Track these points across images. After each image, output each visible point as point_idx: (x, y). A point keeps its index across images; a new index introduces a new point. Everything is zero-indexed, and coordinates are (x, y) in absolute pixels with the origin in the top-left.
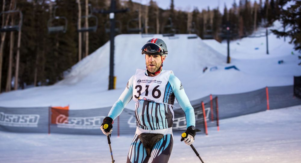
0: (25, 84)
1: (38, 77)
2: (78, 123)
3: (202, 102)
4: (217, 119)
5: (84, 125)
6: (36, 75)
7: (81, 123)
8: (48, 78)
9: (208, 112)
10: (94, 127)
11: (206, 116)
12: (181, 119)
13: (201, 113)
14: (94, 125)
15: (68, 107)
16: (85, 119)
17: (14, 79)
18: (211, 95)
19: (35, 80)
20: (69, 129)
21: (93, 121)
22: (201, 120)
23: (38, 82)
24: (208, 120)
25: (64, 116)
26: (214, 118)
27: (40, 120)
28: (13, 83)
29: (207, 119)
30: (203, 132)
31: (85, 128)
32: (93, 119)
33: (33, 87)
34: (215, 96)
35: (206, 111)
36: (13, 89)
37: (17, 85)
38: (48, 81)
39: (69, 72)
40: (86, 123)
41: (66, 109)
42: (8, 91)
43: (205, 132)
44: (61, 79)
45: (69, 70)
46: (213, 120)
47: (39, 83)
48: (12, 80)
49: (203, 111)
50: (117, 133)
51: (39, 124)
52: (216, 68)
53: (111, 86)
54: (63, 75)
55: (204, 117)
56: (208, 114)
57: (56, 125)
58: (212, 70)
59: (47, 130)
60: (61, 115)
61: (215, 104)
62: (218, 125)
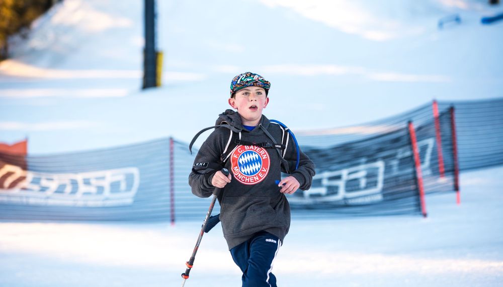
2: (60, 190)
3: (410, 123)
4: (454, 171)
5: (78, 195)
7: (69, 189)
9: (429, 151)
10: (107, 199)
11: (422, 162)
12: (350, 174)
13: (408, 153)
14: (107, 193)
16: (79, 177)
18: (435, 102)
21: (106, 184)
22: (407, 174)
24: (428, 172)
25: (18, 171)
26: (445, 167)
29: (425, 170)
30: (413, 208)
31: (80, 203)
32: (103, 178)
34: (448, 106)
35: (424, 149)
39: (25, 37)
40: (83, 188)
43: (419, 209)
45: (24, 31)
46: (442, 174)
49: (412, 149)
50: (169, 214)
52: (458, 20)
53: (151, 80)
55: (414, 166)
56: (428, 157)
58: (445, 25)
60: (8, 168)
61: (446, 127)
62: (456, 188)
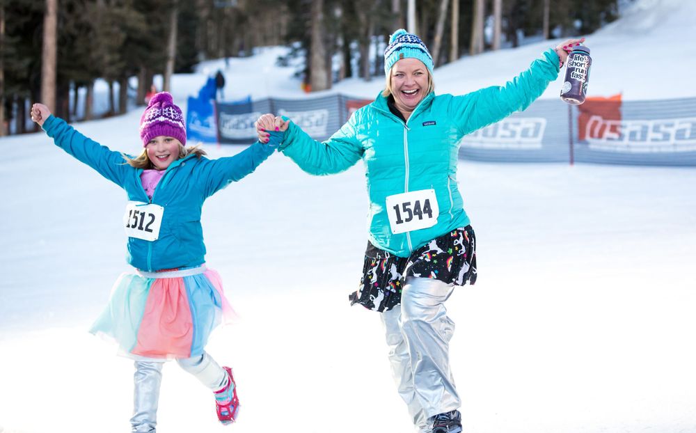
0: (520, 34)
1: (551, 16)
6: (547, 10)
8: (578, 17)
15: (619, 96)
17: (491, 21)
19: (546, 24)
20: (615, 153)
23: (552, 28)
27: (547, 130)
28: (489, 31)
33: (541, 41)
36: (488, 47)
37: (500, 38)
38: (578, 24)
41: (616, 99)
42: (477, 53)
44: (611, 19)
47: (557, 32)
48: (485, 26)
51: (543, 142)
54: (616, 9)
57: (587, 143)
59: (568, 157)
